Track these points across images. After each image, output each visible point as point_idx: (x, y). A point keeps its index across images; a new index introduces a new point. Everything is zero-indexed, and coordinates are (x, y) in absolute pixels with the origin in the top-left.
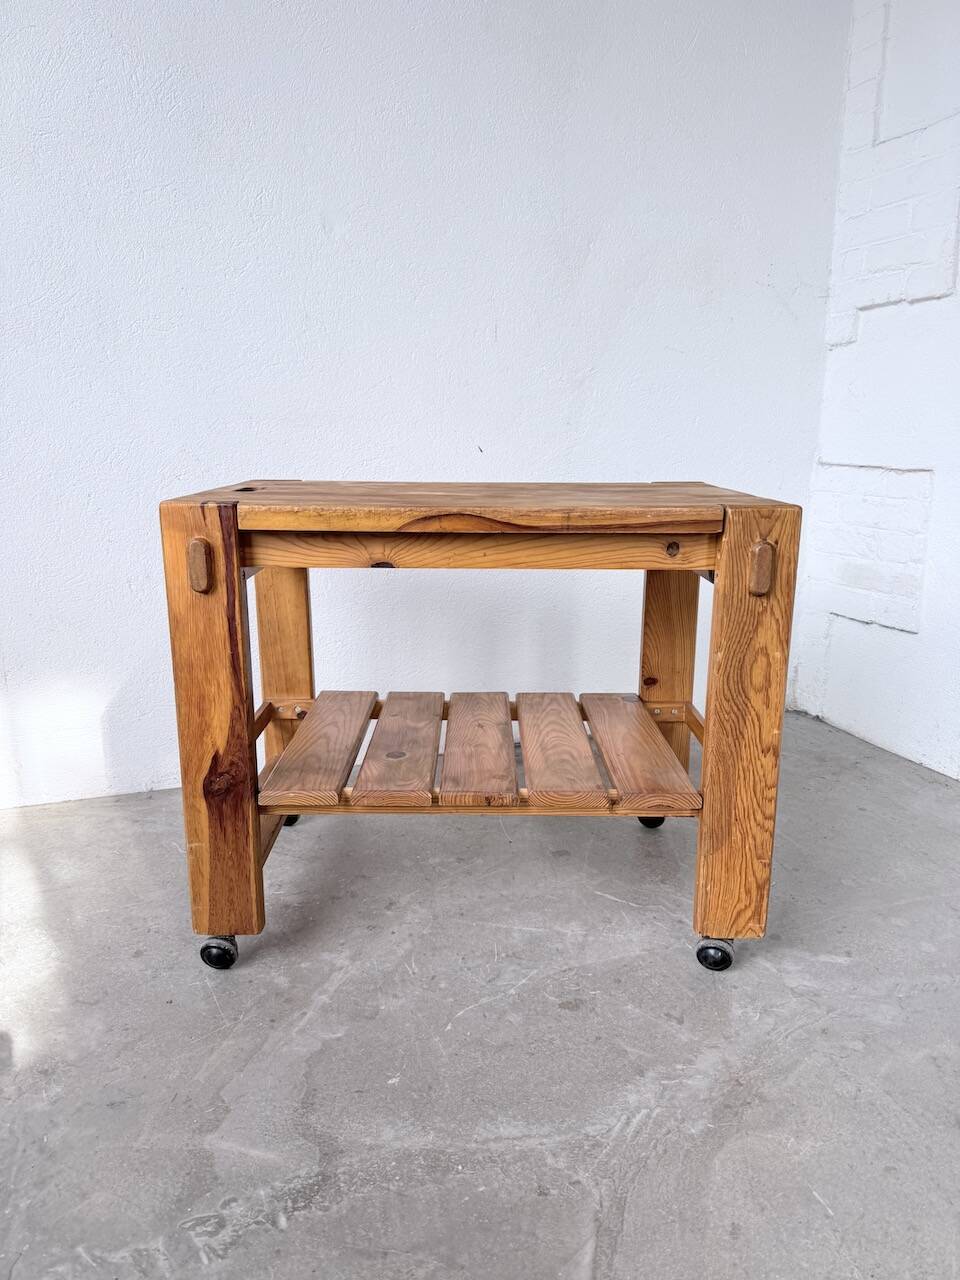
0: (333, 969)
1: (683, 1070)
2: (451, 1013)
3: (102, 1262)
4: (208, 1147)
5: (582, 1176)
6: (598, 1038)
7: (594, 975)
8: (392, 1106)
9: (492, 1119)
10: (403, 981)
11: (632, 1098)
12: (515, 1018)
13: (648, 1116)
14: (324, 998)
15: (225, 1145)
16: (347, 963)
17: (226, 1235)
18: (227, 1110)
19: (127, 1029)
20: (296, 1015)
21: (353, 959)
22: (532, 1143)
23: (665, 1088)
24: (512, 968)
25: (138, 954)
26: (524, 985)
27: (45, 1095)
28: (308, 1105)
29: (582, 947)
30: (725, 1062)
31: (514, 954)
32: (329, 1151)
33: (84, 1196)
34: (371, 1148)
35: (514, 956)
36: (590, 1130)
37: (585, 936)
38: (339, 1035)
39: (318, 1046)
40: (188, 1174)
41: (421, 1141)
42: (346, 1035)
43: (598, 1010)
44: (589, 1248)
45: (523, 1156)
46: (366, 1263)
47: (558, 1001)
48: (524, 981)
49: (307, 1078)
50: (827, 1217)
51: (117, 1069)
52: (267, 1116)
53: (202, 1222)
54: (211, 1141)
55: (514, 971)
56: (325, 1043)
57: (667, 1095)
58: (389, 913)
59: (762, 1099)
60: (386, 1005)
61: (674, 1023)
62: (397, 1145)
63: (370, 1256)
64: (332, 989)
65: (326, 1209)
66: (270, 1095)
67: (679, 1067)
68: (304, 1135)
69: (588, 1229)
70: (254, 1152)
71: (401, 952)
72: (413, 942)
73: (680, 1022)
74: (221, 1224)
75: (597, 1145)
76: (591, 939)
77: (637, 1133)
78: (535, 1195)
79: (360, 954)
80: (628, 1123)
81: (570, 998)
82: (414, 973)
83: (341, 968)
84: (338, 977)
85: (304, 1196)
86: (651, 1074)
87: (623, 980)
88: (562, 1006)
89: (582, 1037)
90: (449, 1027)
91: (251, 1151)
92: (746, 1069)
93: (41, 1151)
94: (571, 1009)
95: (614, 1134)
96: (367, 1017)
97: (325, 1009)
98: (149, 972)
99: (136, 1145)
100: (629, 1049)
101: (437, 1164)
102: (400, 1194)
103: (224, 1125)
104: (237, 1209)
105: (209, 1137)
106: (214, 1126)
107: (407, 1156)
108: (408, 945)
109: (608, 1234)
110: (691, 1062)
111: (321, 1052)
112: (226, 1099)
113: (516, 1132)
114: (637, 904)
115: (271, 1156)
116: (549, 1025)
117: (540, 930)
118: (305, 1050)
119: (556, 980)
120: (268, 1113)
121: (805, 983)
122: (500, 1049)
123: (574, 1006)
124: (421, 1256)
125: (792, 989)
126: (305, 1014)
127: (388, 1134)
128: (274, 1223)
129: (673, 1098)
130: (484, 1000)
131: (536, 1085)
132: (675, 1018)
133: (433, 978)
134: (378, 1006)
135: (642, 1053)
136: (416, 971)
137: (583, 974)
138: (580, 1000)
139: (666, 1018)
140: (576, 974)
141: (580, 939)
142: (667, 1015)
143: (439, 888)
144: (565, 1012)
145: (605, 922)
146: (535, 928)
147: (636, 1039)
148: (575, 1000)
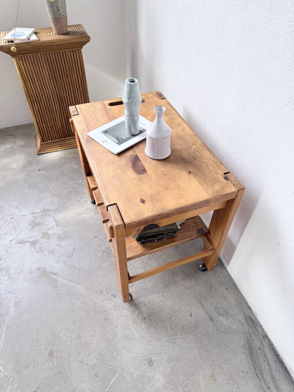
1: (14, 387)
6: (34, 361)
7: (64, 365)
10: (73, 303)
23: (9, 379)
26: (64, 339)
29: (81, 362)
31: (80, 337)
37: (87, 365)
43: (47, 363)
47: (54, 350)
55: (71, 336)
57: (6, 379)
58: (110, 296)
67: (16, 386)
71: (88, 301)
72: (91, 304)
76: (85, 367)
79: (88, 290)
81: (55, 354)
82: (76, 305)
87: (60, 375)
89: (36, 356)
100: (27, 370)
116: (44, 346)
117: (93, 348)
119: (64, 350)
123: (51, 354)
129: (5, 380)
130: (59, 326)
131: (21, 340)
132: (37, 390)
133: (73, 311)
135: (24, 374)
136: (77, 306)
137: (65, 360)
138: (53, 357)
139: (38, 387)
140: (66, 358)
141: (86, 362)
142: (39, 388)
143: (124, 311)
144: (48, 352)
145: (95, 374)
146: (95, 346)
147: (31, 374)
148: (53, 356)
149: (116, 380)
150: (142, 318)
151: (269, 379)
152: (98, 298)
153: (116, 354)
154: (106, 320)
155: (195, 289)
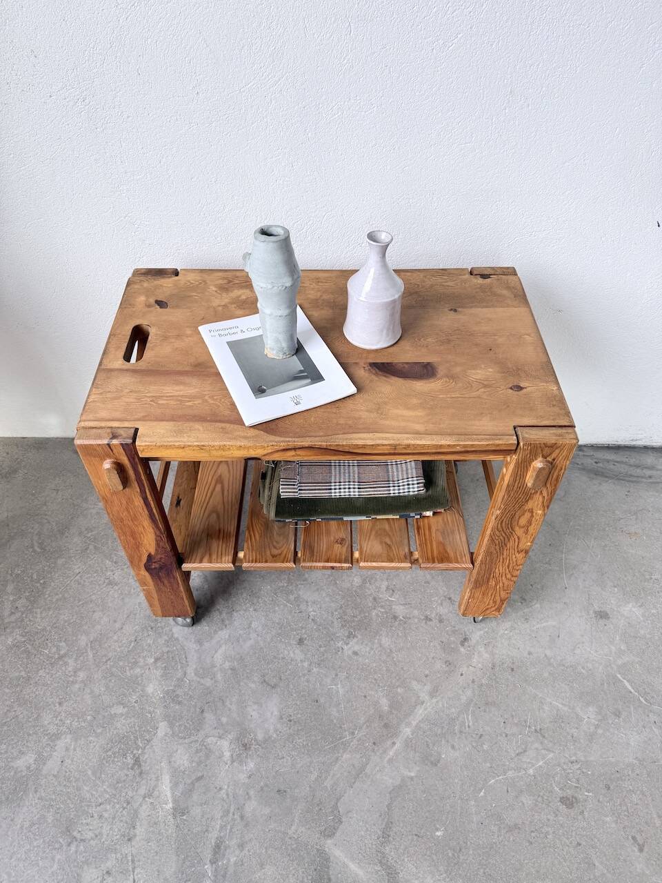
0: (418, 701)
2: (485, 780)
4: (327, 849)
6: (579, 844)
7: (593, 774)
8: (434, 857)
10: (461, 732)
12: (527, 800)
14: (408, 732)
15: (337, 853)
16: (428, 697)
18: (340, 822)
19: (290, 721)
20: (389, 743)
21: (431, 695)
24: (536, 745)
26: (541, 767)
27: (245, 768)
28: (385, 836)
29: (591, 737)
31: (541, 729)
35: (540, 732)
37: (597, 727)
38: (413, 774)
39: (398, 782)
40: (315, 870)
42: (416, 776)
43: (586, 814)
47: (560, 793)
48: (541, 763)
49: (388, 809)
51: (283, 758)
52: (362, 836)
54: (329, 845)
55: (537, 749)
56: (403, 779)
58: (462, 650)
61: (636, 849)
64: (414, 723)
66: (366, 817)
68: (380, 862)
70: (353, 867)
71: (464, 699)
72: (473, 692)
73: (641, 850)
76: (600, 731)
79: (437, 691)
81: (569, 792)
82: (469, 727)
83: (423, 703)
84: (420, 712)
87: (612, 787)
88: (562, 800)
89: (568, 839)
90: (482, 794)
91: (350, 864)
93: (242, 817)
94: (567, 806)
96: (432, 763)
97: (407, 743)
98: (306, 664)
99: (290, 832)
100: (597, 864)
103: (339, 833)
105: (329, 842)
106: (331, 832)
108: (469, 693)
111: (400, 787)
112: (340, 809)
114: (646, 700)
115: (361, 873)
116: (549, 817)
117: (566, 709)
118: (391, 781)
119: (564, 770)
120: (363, 833)
122: (511, 829)
123: (569, 802)
126: (394, 743)
130: (510, 774)
131: (527, 875)
132: (639, 844)
133: (480, 736)
134: (439, 754)
135: (605, 871)
136: (470, 724)
137: (584, 770)
138: (576, 799)
139: (632, 841)
140: (579, 769)
141: (592, 728)
142: (634, 838)
143: (502, 632)
144: (562, 808)
145: (616, 715)
146: (562, 704)
147: (605, 855)
148: (573, 797)
149: (628, 680)
150: (522, 603)
152: (462, 675)
153: (583, 668)
154: (512, 670)
155: (483, 501)
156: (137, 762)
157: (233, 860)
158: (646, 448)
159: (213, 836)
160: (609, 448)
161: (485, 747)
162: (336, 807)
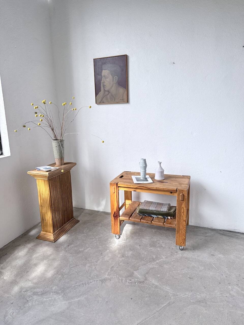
0: (162, 258)
2: (172, 271)
3: (119, 278)
5: (172, 298)
6: (190, 284)
7: (198, 276)
8: (156, 278)
9: (167, 286)
10: (170, 264)
11: (187, 293)
12: (181, 276)
13: (187, 296)
14: (158, 262)
15: (136, 273)
16: (164, 258)
17: (130, 282)
18: (138, 270)
19: (133, 255)
20: (153, 262)
21: (165, 258)
22: (169, 291)
23: (193, 294)
24: (187, 269)
25: (140, 246)
26: (186, 272)
27: (122, 259)
28: (147, 273)
29: (201, 271)
30: (206, 296)
32: (146, 279)
33: (120, 271)
34: (150, 281)
35: (188, 268)
36: (178, 294)
39: (153, 267)
40: (131, 274)
41: (156, 284)
42: (157, 267)
43: (194, 281)
44: (166, 304)
45: (167, 292)
46: (142, 292)
47: (189, 277)
49: (149, 270)
50: (199, 319)
51: (130, 259)
52: (142, 272)
53: (129, 279)
54: (135, 272)
56: (154, 267)
59: (206, 303)
60: (165, 266)
61: (204, 288)
62: (153, 283)
63: (142, 291)
64: (160, 261)
65: (142, 285)
66: (144, 270)
67: (198, 293)
68: (144, 276)
69: (168, 302)
71: (173, 260)
73: (205, 288)
74: (131, 281)
75: (177, 296)
76: (203, 271)
77: (184, 297)
78: (164, 296)
79: (167, 258)
80: (184, 296)
82: (172, 264)
84: (162, 260)
85: (140, 282)
86: (193, 292)
87: (202, 279)
88: (189, 278)
89: (188, 283)
90: (171, 273)
92: (208, 299)
93: (119, 265)
94: (190, 279)
95: (181, 296)
96: (161, 266)
97: (157, 263)
98: (140, 249)
99: (127, 268)
100: (193, 288)
101: (156, 287)
102: (150, 287)
103: (137, 271)
104: (133, 280)
105: (135, 271)
106: (136, 270)
107: (154, 284)
108: (174, 259)
109: (169, 304)
110: (201, 294)
111: (153, 268)
113: (168, 289)
114: (217, 269)
115: (139, 276)
116: (185, 279)
117: (196, 266)
118: (151, 267)
119: (192, 274)
121: (234, 294)
122: (175, 279)
123: (190, 278)
124: (147, 294)
125: (230, 293)
126: (154, 262)
127: (153, 281)
128: (136, 283)
129: (193, 296)
130: (178, 272)
131: (176, 285)
134: (164, 266)
135: (195, 289)
140: (195, 274)
143: (186, 253)
145: (209, 269)
149: (215, 265)
151: (235, 236)
152: (174, 257)
153: (204, 261)
154: (186, 258)
156: (102, 254)
157: (115, 269)
158: (239, 233)
159: (112, 266)
160: (228, 231)
161: (174, 267)
162: (138, 267)
